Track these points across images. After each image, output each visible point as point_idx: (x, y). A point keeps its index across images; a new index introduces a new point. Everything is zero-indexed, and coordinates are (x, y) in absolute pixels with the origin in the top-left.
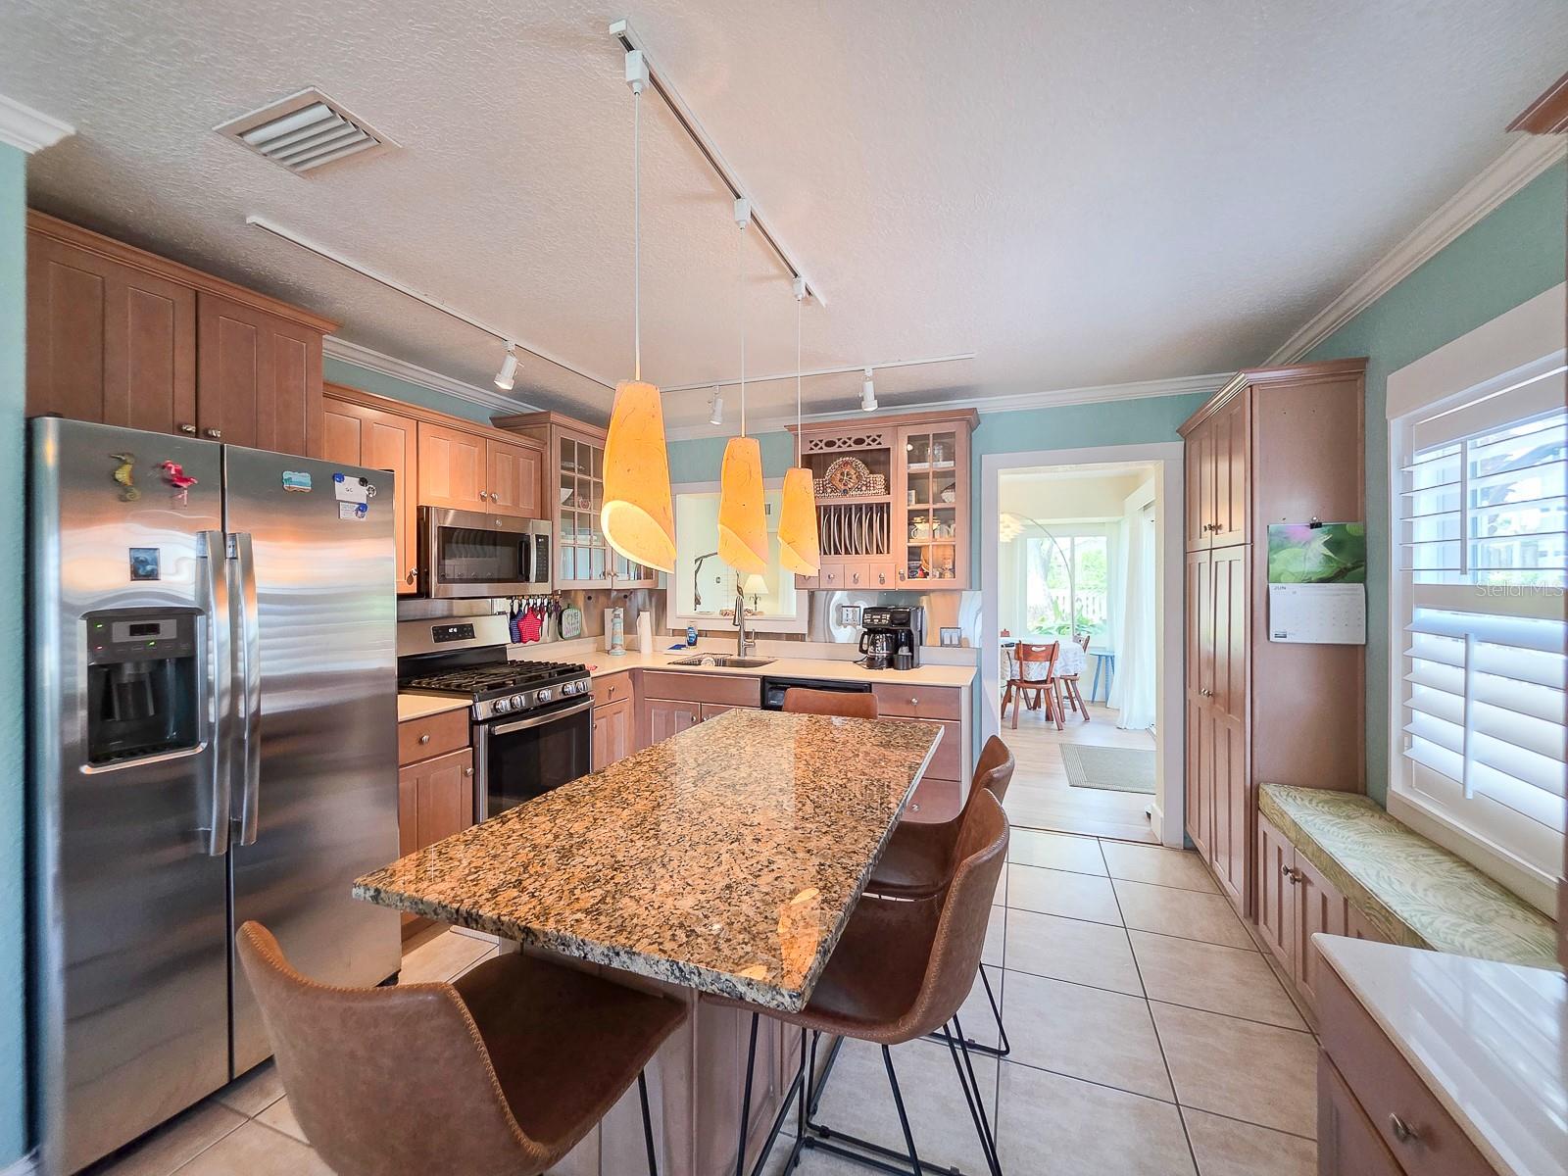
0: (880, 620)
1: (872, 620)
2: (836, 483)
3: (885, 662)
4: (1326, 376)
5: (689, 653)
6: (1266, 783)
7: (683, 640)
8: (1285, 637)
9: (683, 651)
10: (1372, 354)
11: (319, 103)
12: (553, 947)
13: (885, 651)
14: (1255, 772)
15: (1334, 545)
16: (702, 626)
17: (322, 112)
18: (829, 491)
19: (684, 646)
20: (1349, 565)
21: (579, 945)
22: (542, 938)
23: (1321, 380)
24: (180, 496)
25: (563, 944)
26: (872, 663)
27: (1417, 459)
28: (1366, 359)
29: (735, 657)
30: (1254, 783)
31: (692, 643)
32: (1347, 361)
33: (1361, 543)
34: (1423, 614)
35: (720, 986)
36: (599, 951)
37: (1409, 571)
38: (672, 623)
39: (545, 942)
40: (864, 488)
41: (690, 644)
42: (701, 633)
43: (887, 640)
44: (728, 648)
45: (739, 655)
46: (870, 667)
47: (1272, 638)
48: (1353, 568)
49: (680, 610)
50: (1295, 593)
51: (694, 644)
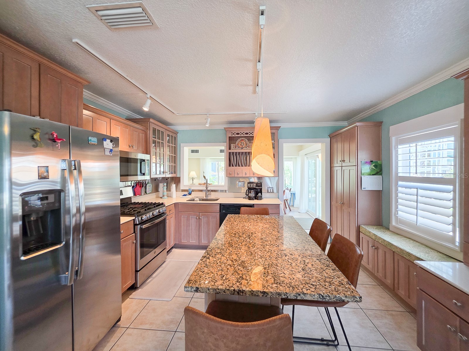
0: (253, 186)
1: (251, 186)
2: (239, 145)
3: (254, 198)
4: (374, 125)
5: (189, 197)
6: (361, 225)
7: (186, 193)
8: (365, 189)
9: (187, 197)
10: (384, 121)
11: (140, 7)
12: (275, 296)
13: (254, 195)
14: (358, 222)
15: (375, 166)
16: (193, 188)
17: (140, 10)
18: (237, 148)
19: (187, 195)
20: (379, 171)
21: (285, 294)
22: (270, 294)
23: (373, 126)
24: (57, 146)
25: (279, 295)
26: (250, 198)
27: (399, 147)
28: (382, 122)
29: (205, 198)
30: (358, 225)
31: (190, 194)
32: (379, 122)
33: (381, 166)
34: (400, 183)
35: (336, 299)
36: (293, 295)
37: (397, 173)
38: (182, 187)
39: (271, 295)
40: (248, 147)
41: (189, 194)
42: (193, 191)
43: (254, 191)
44: (203, 195)
45: (206, 197)
46: (249, 199)
47: (362, 189)
48: (380, 172)
49: (185, 183)
50: (367, 178)
51: (191, 194)
